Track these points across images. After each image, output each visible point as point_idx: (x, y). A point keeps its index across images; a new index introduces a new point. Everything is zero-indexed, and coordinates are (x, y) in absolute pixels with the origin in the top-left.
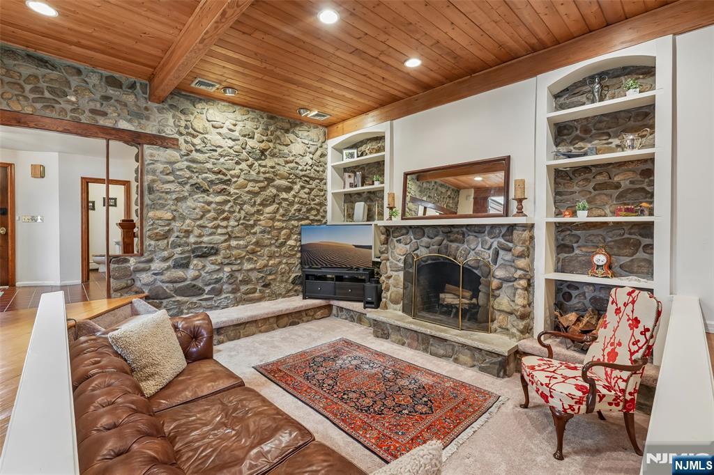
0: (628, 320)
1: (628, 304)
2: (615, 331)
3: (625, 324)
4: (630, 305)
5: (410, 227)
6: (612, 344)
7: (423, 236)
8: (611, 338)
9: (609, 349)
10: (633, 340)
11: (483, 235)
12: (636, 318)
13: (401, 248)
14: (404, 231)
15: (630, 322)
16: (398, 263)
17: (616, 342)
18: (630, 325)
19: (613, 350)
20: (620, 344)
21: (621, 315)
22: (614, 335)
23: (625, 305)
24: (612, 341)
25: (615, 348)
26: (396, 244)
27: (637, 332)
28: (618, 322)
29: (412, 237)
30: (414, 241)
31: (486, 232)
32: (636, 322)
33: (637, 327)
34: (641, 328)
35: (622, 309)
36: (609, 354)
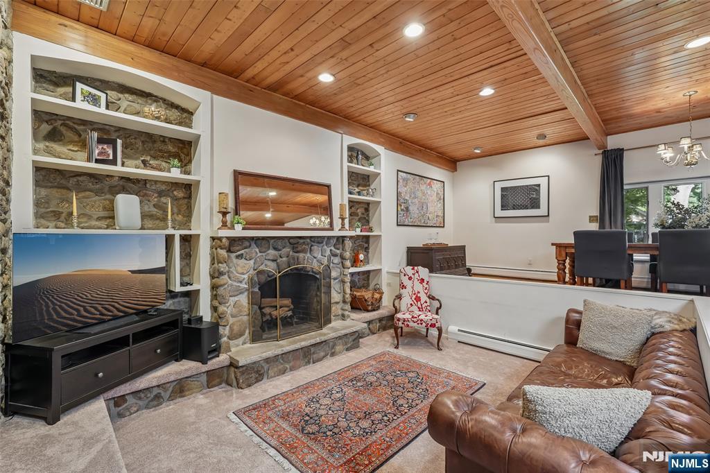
0: (418, 281)
2: (413, 287)
3: (417, 284)
4: (417, 274)
5: (252, 238)
6: (414, 294)
7: (269, 249)
8: (412, 292)
9: (414, 297)
10: (424, 288)
11: (322, 245)
13: (241, 265)
14: (247, 244)
15: (420, 281)
16: (241, 285)
17: (416, 292)
18: (420, 283)
19: (417, 296)
20: (419, 292)
21: (413, 280)
22: (413, 290)
23: (414, 274)
24: (414, 292)
26: (235, 260)
27: (424, 284)
28: (414, 284)
29: (257, 250)
30: (259, 254)
31: (325, 243)
32: (422, 280)
34: (425, 282)
35: (413, 276)
36: (415, 299)
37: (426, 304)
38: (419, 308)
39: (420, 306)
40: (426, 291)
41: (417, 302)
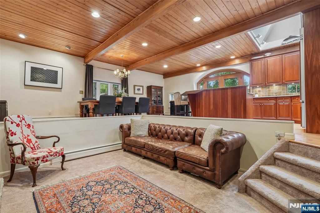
0: (26, 126)
1: (22, 121)
2: (22, 133)
3: (25, 128)
4: (23, 121)
6: (25, 138)
8: (23, 136)
9: (25, 140)
10: (32, 132)
12: (28, 124)
15: (27, 126)
17: (26, 136)
18: (27, 128)
19: (28, 139)
20: (28, 136)
21: (21, 126)
22: (23, 134)
24: (24, 137)
25: (28, 138)
27: (31, 128)
28: (22, 129)
33: (30, 127)
34: (32, 126)
35: (20, 123)
36: (27, 142)
37: (36, 144)
38: (32, 148)
39: (33, 146)
40: (34, 134)
41: (29, 143)
